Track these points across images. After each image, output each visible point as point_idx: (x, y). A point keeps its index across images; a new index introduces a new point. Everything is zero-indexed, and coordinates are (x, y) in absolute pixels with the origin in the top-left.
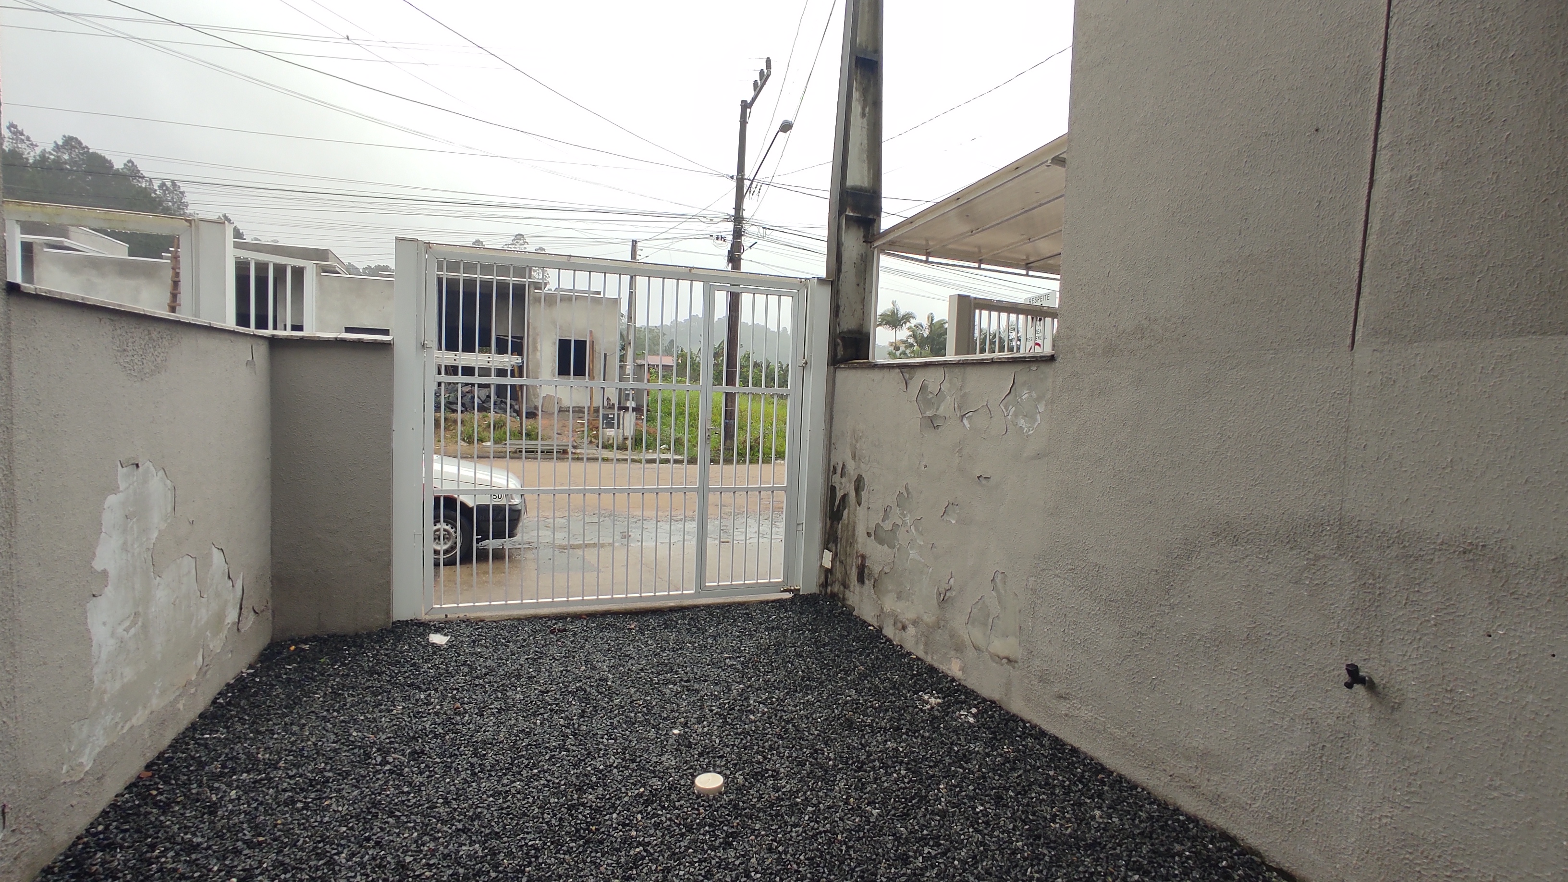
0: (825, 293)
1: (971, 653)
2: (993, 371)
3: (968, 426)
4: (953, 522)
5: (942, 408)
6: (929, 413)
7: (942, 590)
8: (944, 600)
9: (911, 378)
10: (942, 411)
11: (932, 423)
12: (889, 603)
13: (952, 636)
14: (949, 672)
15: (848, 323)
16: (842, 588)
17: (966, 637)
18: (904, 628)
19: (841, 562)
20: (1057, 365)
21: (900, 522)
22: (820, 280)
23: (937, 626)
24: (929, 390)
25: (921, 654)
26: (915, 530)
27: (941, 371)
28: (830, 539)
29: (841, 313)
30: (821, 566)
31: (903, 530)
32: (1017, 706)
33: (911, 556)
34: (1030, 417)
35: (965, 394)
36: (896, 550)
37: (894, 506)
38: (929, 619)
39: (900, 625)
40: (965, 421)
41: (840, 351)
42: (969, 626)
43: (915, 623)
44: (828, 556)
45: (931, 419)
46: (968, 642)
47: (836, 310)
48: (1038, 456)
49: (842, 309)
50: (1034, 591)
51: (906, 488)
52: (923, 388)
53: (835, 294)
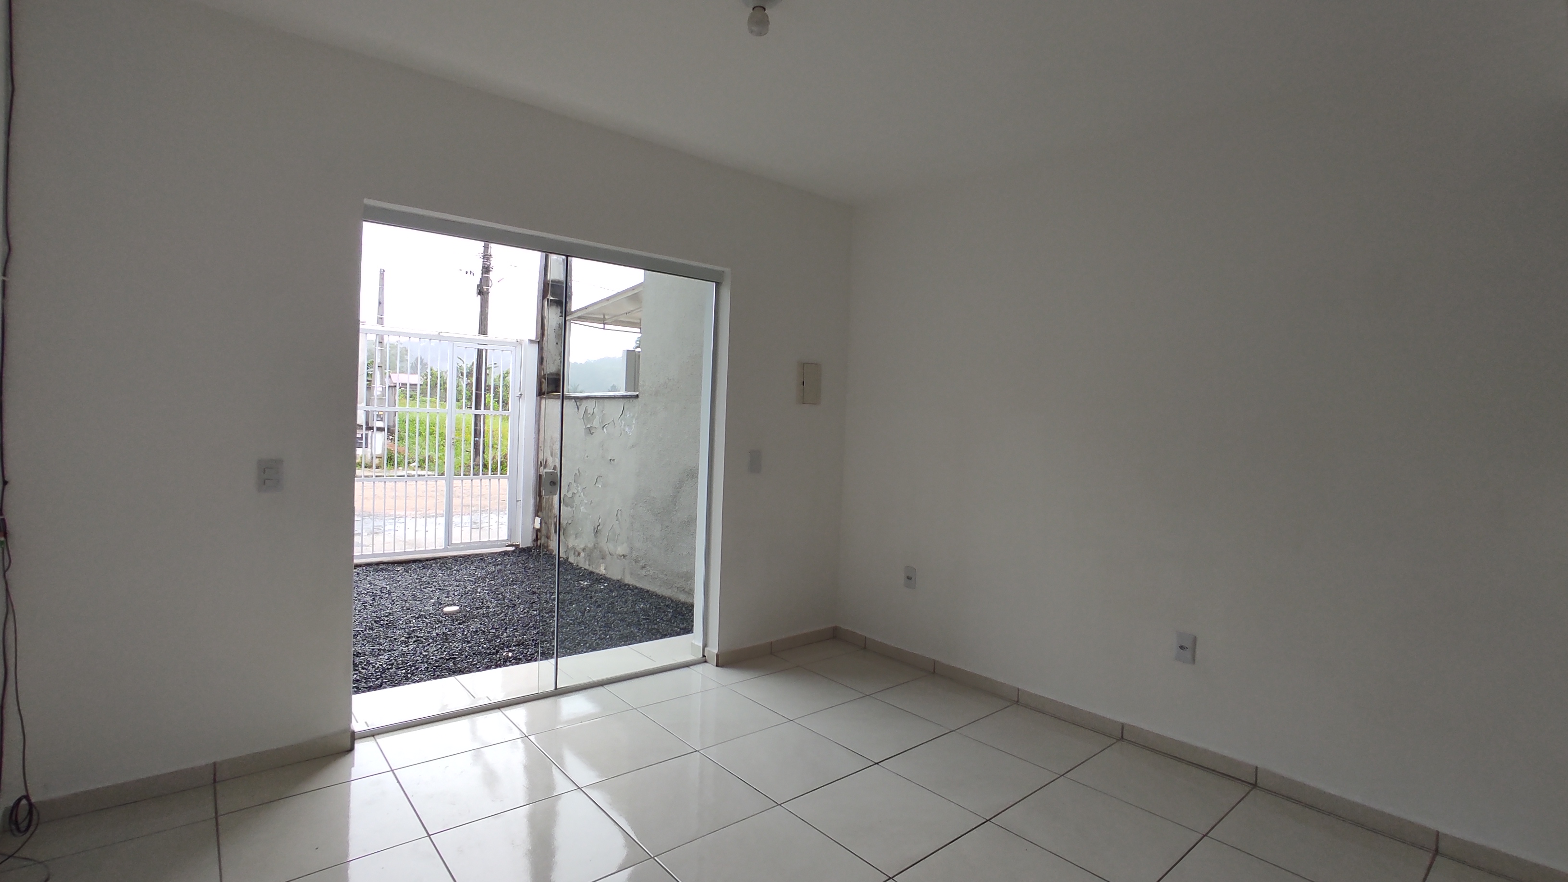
0: (535, 347)
1: (608, 558)
2: (614, 402)
3: (606, 432)
4: (600, 487)
5: (594, 422)
6: (589, 426)
7: (596, 527)
8: (597, 532)
9: (580, 405)
10: (594, 425)
11: (590, 431)
12: (572, 542)
13: (600, 552)
14: (600, 573)
15: (551, 368)
16: (546, 539)
17: (606, 550)
18: (579, 554)
19: (546, 523)
20: (639, 399)
21: (575, 492)
22: (531, 341)
23: (595, 547)
24: (589, 412)
25: (587, 567)
26: (584, 495)
27: (593, 401)
28: (539, 509)
29: (545, 362)
30: (534, 528)
31: (577, 495)
32: (629, 580)
33: (581, 511)
34: (629, 426)
35: (604, 414)
36: (574, 509)
37: (573, 482)
38: (590, 545)
39: (577, 553)
40: (605, 429)
41: (545, 387)
42: (608, 543)
43: (584, 550)
44: (538, 520)
45: (589, 429)
46: (607, 553)
47: (541, 360)
48: (633, 446)
49: (545, 359)
50: (633, 517)
51: (579, 470)
52: (586, 411)
53: (541, 350)
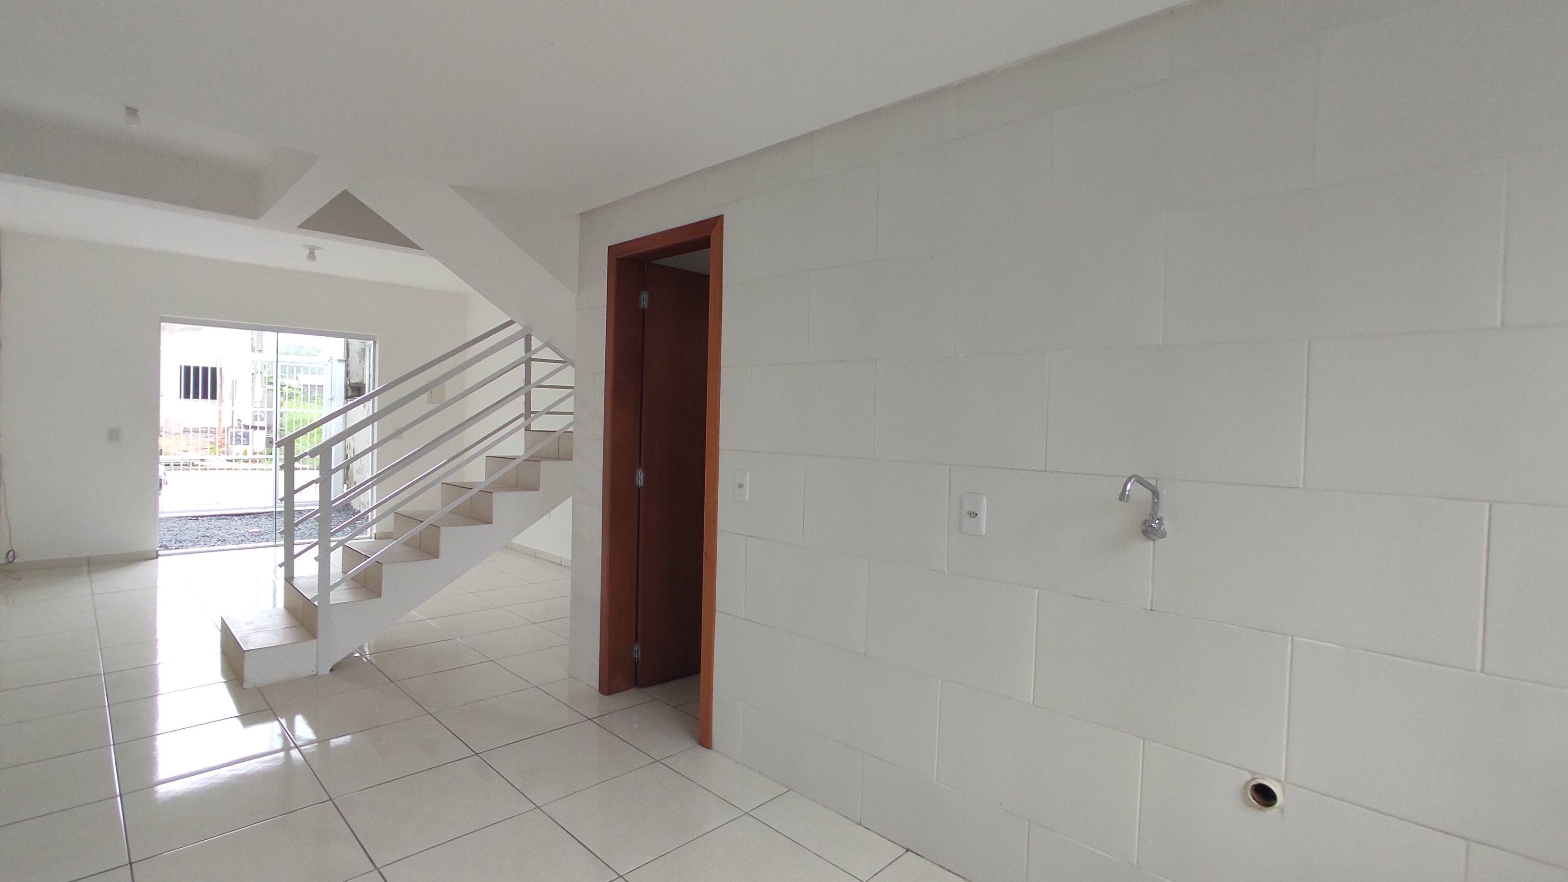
0: (342, 366)
15: (354, 380)
22: (339, 361)
29: (350, 375)
41: (350, 394)
47: (347, 374)
53: (347, 366)
